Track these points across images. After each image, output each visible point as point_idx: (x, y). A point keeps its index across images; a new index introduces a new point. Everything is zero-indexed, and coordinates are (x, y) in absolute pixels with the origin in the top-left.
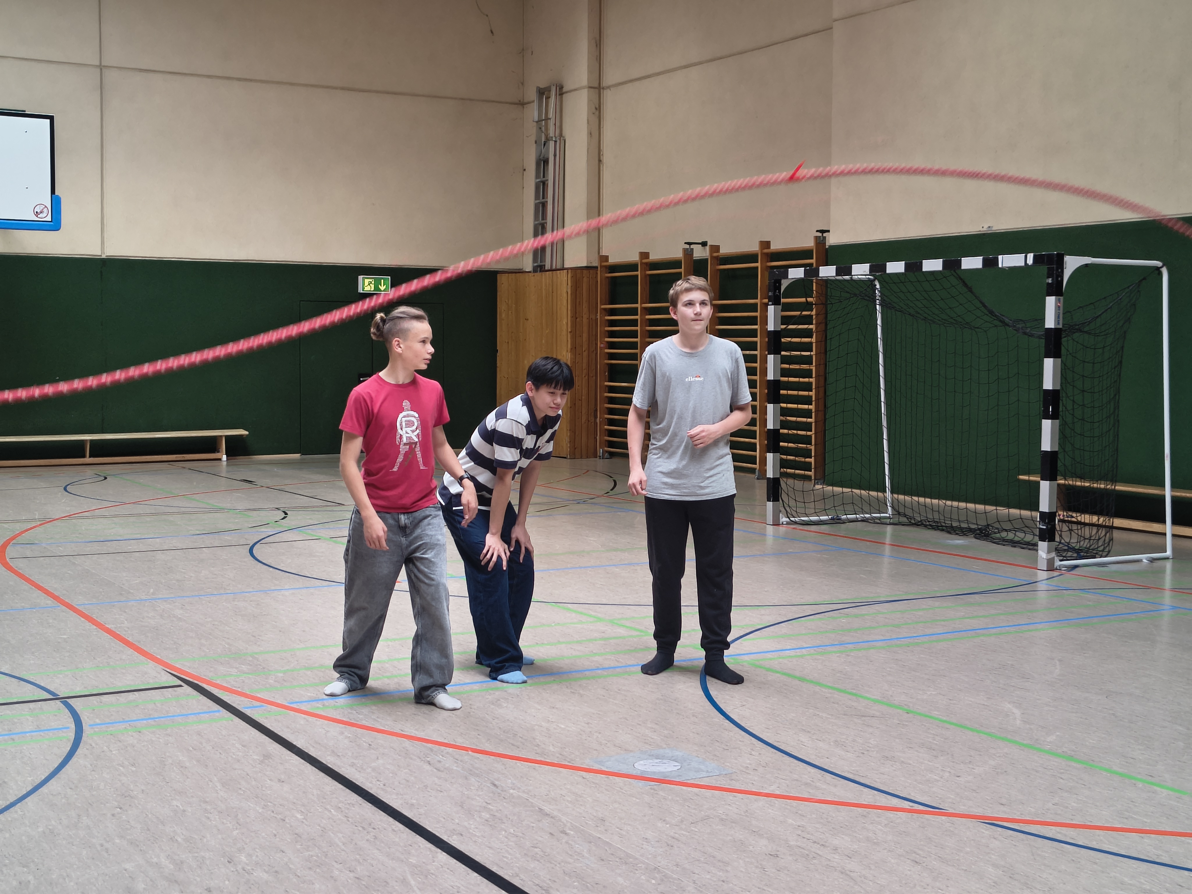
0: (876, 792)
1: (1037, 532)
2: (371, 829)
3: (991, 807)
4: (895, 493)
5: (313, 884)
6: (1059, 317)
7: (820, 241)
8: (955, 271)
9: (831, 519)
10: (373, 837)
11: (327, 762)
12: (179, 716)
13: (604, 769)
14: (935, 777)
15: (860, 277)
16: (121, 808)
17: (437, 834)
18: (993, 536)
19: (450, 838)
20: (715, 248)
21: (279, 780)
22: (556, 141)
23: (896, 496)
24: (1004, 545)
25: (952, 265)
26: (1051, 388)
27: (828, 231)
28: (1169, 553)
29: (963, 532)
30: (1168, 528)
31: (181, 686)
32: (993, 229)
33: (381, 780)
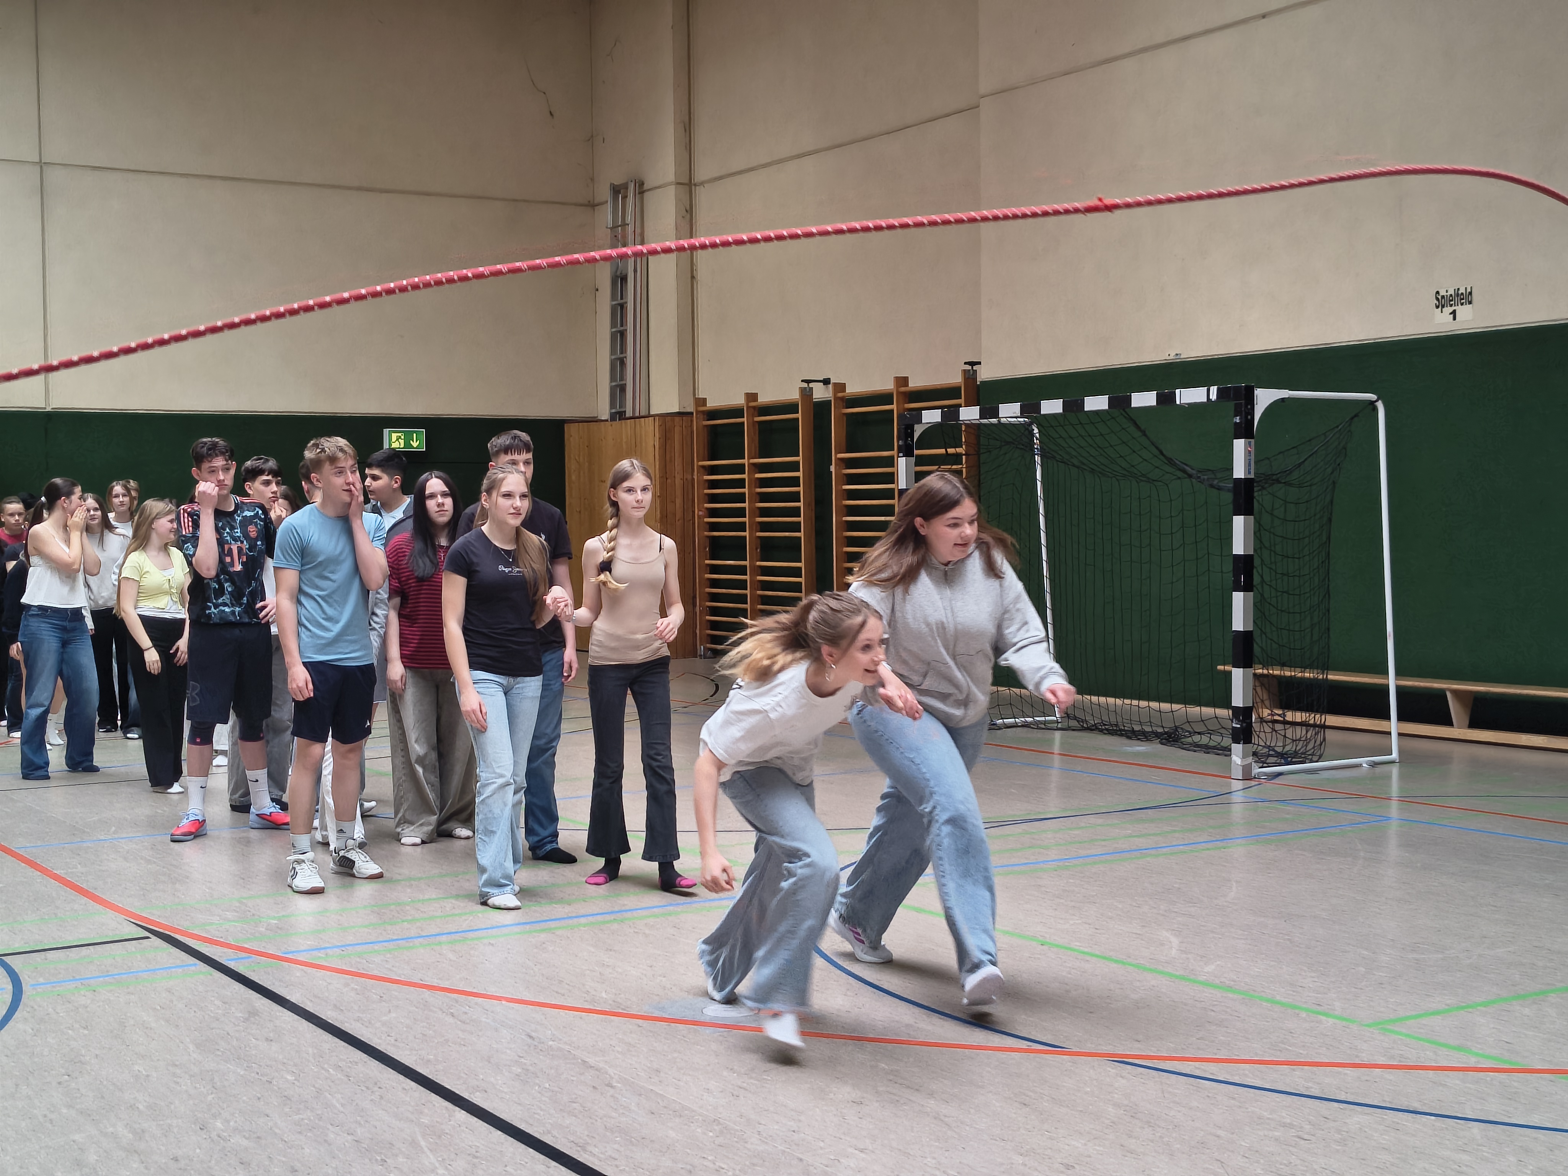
1: (1229, 732)
2: (376, 1089)
3: (1123, 1045)
6: (1250, 465)
7: (970, 376)
8: (1124, 410)
10: (379, 1097)
11: (325, 1016)
12: (145, 971)
13: (664, 1015)
15: (1009, 419)
16: (69, 1075)
17: (457, 1092)
18: (1183, 740)
19: (472, 1096)
20: (840, 387)
21: (267, 1039)
24: (1195, 751)
25: (1120, 403)
26: (1242, 553)
27: (979, 363)
28: (1395, 755)
29: (1146, 737)
30: (1394, 725)
31: (148, 938)
32: (1182, 357)
33: (392, 1035)
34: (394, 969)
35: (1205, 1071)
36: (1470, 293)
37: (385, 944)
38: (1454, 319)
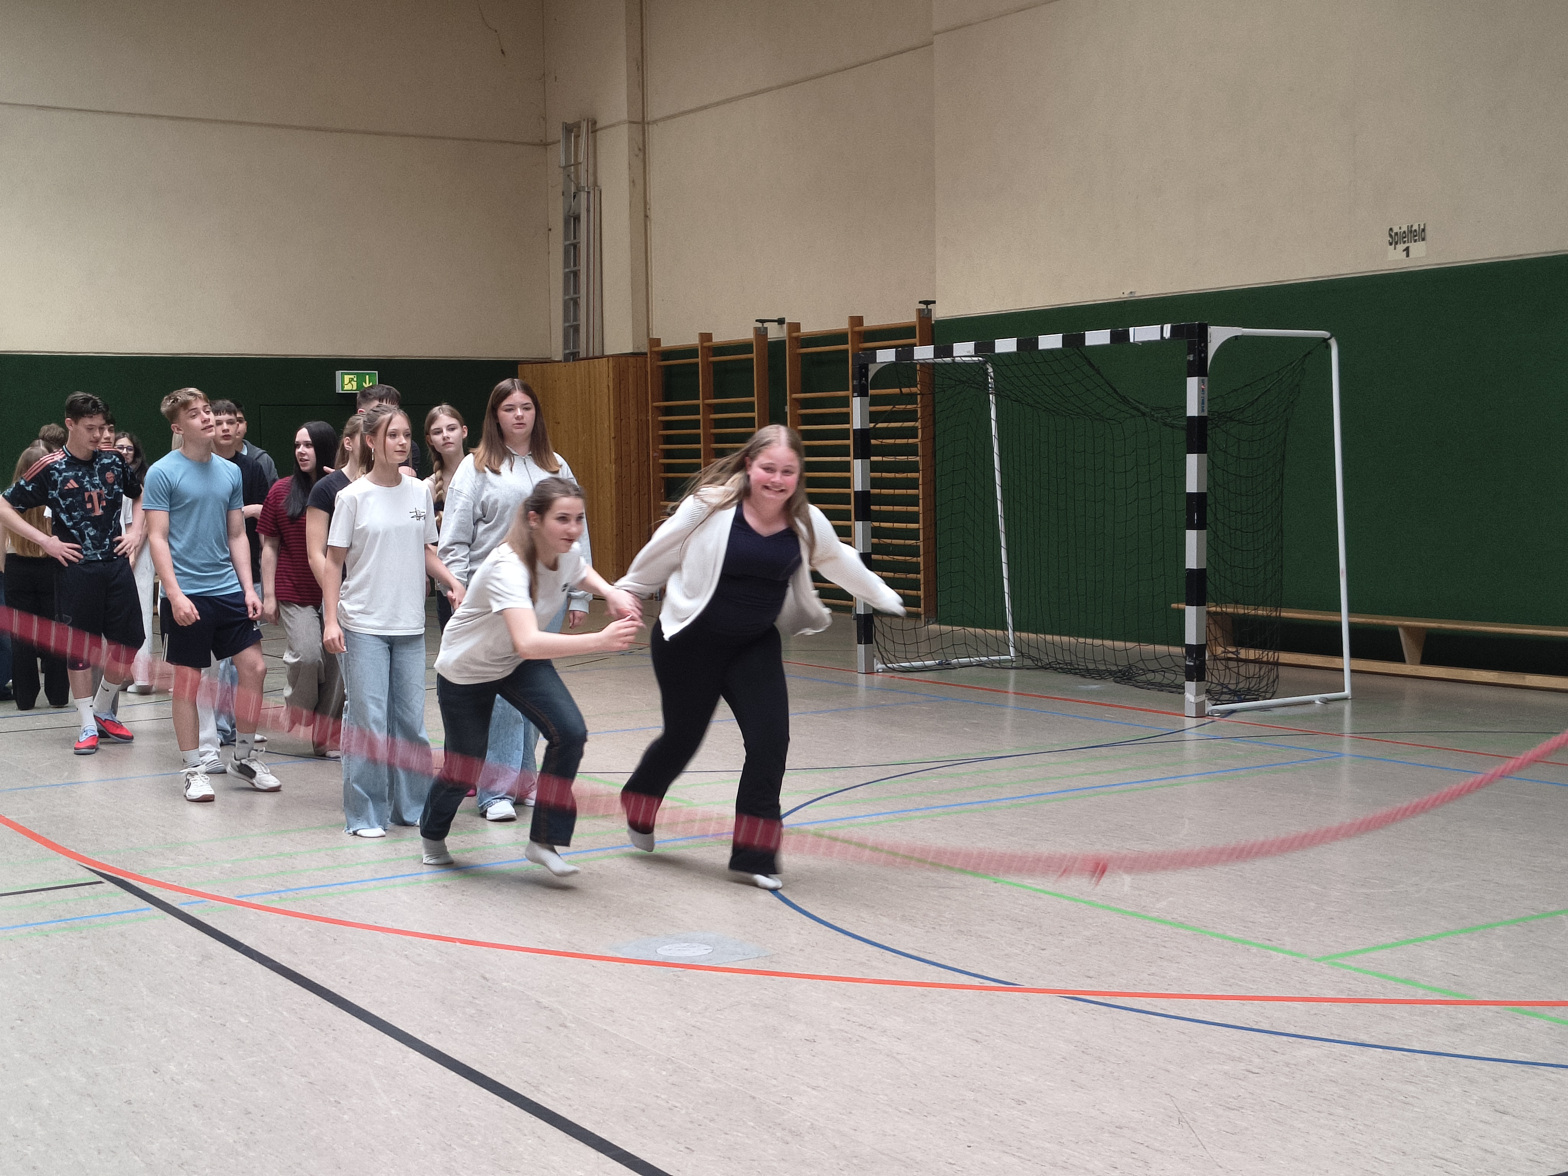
0: (942, 969)
1: (1183, 670)
2: (330, 1031)
3: (1073, 981)
4: (1017, 631)
6: (1203, 403)
7: (924, 315)
8: (1078, 349)
9: (939, 664)
10: (332, 1039)
11: (281, 960)
12: (98, 916)
13: (619, 955)
15: (963, 358)
18: (1136, 678)
19: (425, 1037)
20: (795, 327)
22: (588, 193)
23: (1018, 634)
24: (1149, 689)
25: (1074, 341)
26: (1195, 491)
27: (934, 302)
28: (1347, 692)
29: (1100, 676)
30: (1346, 662)
31: (101, 882)
32: (1135, 295)
33: (346, 977)
34: (348, 912)
35: (1156, 1006)
36: (1423, 230)
37: (340, 887)
38: (1408, 255)
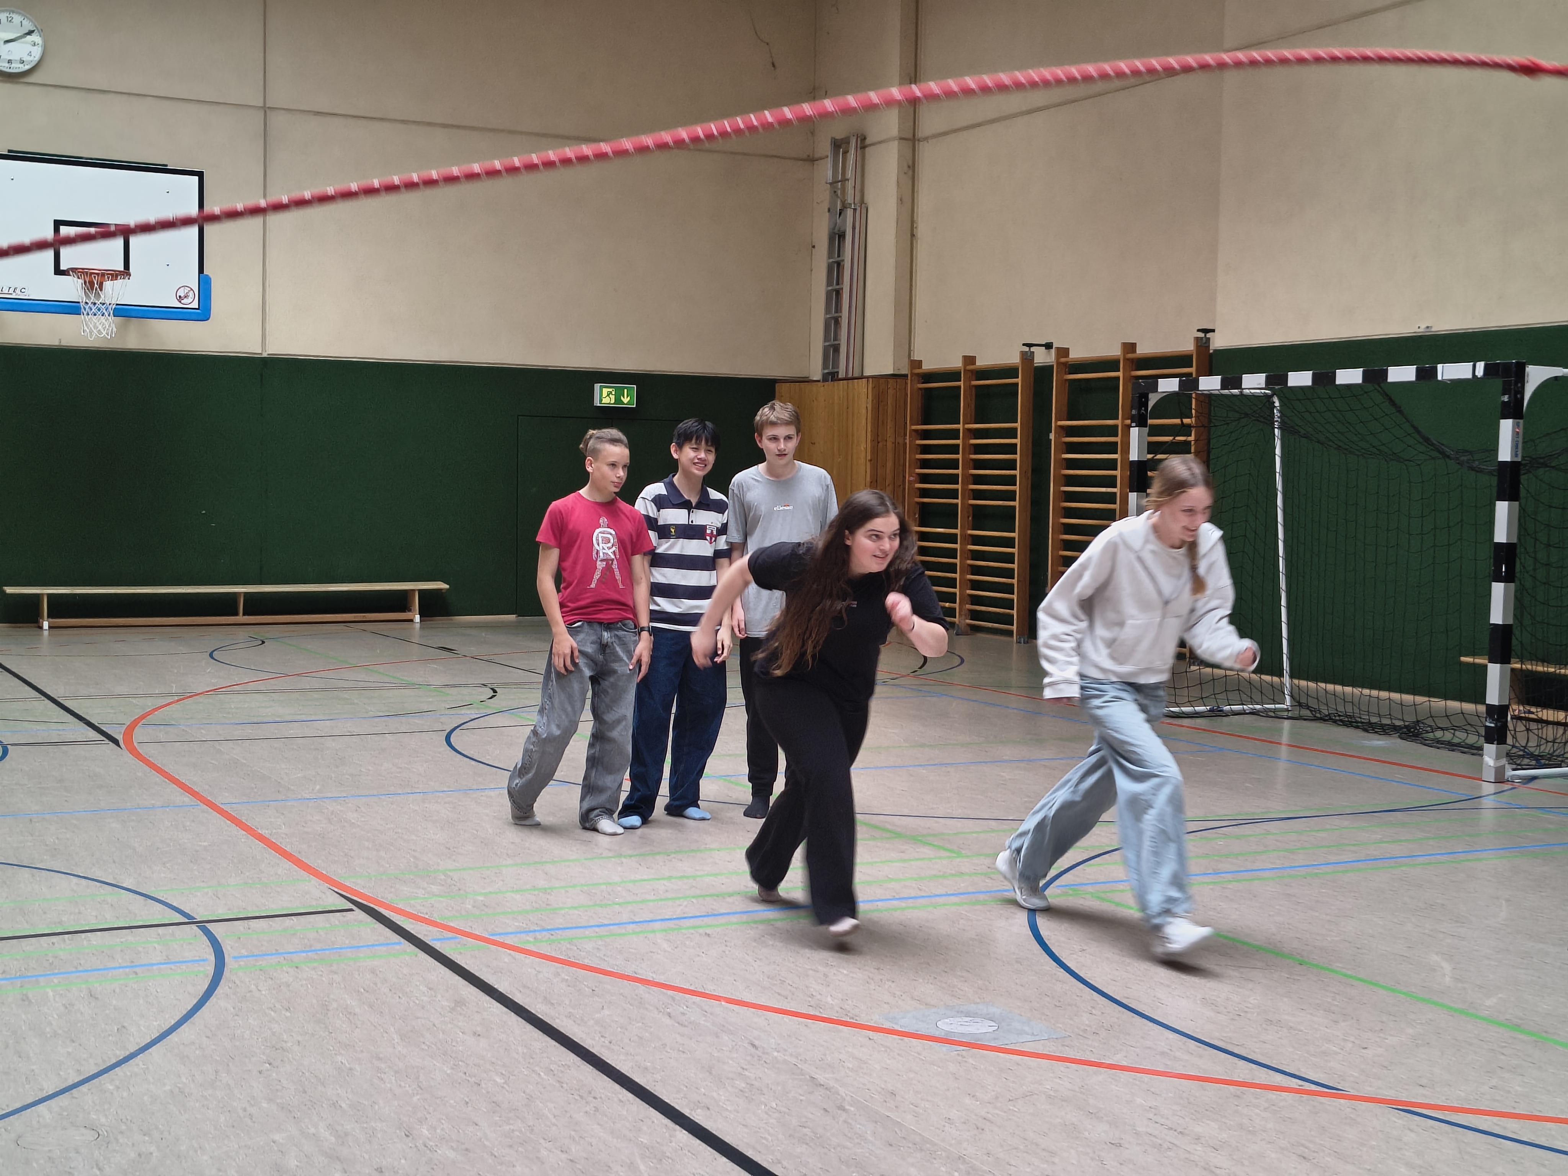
0: (1254, 1066)
1: (1482, 731)
2: (591, 1099)
3: (1407, 1089)
4: (1296, 678)
5: (514, 1166)
6: (1517, 447)
7: (1203, 344)
8: (1378, 384)
9: (1211, 710)
10: (593, 1109)
11: (537, 1011)
12: (347, 948)
13: (897, 1028)
14: (1334, 1048)
15: (1252, 391)
16: (270, 1064)
17: (677, 1107)
18: (1424, 735)
19: (693, 1113)
20: (1063, 352)
21: (474, 1033)
22: (855, 210)
23: (1296, 681)
24: (1438, 748)
25: (1375, 377)
26: (1505, 541)
27: (1213, 331)
29: (1384, 731)
31: (351, 910)
32: (1433, 330)
33: (607, 1036)
34: (606, 959)
35: (1508, 1129)
37: (597, 929)
